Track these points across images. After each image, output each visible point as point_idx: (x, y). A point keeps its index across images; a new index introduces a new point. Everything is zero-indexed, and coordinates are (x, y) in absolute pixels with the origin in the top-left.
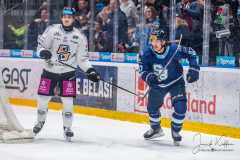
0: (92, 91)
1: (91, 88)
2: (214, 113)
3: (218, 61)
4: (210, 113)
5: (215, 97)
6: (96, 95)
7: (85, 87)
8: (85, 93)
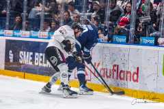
0: (42, 62)
1: (41, 60)
2: (137, 81)
3: (141, 40)
4: (134, 81)
5: (138, 68)
6: (44, 65)
7: (36, 59)
8: (36, 64)
